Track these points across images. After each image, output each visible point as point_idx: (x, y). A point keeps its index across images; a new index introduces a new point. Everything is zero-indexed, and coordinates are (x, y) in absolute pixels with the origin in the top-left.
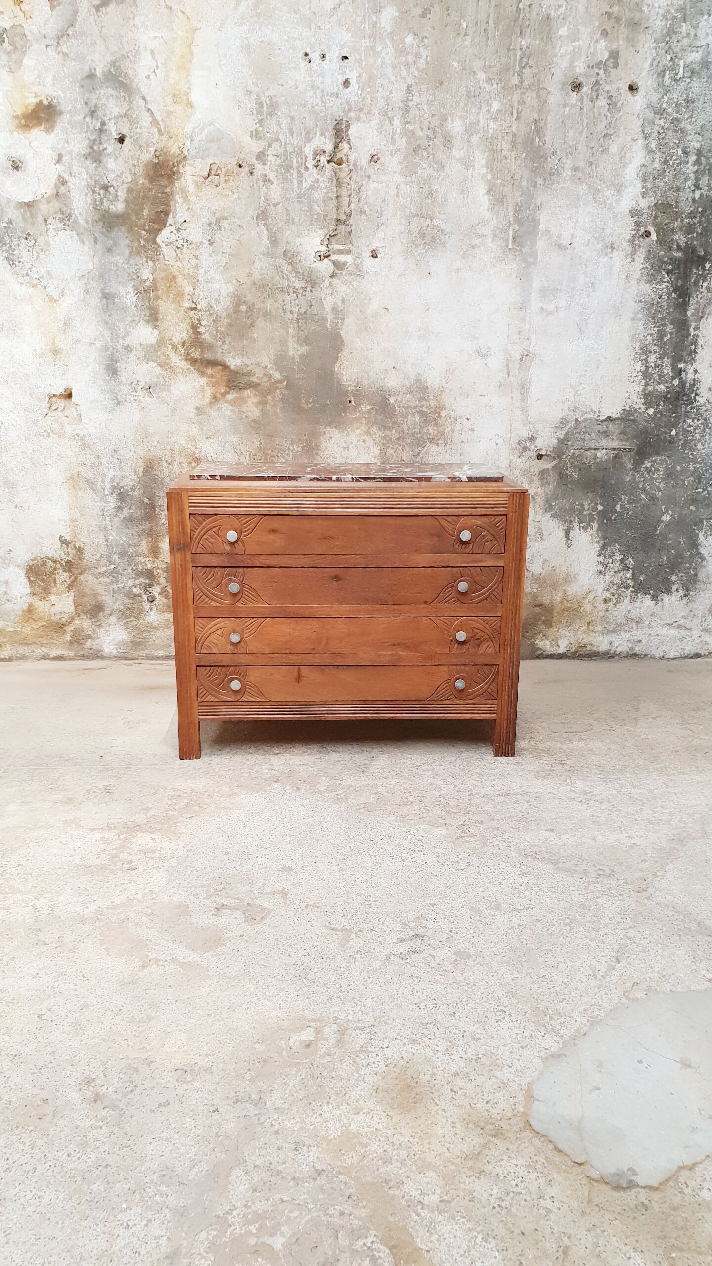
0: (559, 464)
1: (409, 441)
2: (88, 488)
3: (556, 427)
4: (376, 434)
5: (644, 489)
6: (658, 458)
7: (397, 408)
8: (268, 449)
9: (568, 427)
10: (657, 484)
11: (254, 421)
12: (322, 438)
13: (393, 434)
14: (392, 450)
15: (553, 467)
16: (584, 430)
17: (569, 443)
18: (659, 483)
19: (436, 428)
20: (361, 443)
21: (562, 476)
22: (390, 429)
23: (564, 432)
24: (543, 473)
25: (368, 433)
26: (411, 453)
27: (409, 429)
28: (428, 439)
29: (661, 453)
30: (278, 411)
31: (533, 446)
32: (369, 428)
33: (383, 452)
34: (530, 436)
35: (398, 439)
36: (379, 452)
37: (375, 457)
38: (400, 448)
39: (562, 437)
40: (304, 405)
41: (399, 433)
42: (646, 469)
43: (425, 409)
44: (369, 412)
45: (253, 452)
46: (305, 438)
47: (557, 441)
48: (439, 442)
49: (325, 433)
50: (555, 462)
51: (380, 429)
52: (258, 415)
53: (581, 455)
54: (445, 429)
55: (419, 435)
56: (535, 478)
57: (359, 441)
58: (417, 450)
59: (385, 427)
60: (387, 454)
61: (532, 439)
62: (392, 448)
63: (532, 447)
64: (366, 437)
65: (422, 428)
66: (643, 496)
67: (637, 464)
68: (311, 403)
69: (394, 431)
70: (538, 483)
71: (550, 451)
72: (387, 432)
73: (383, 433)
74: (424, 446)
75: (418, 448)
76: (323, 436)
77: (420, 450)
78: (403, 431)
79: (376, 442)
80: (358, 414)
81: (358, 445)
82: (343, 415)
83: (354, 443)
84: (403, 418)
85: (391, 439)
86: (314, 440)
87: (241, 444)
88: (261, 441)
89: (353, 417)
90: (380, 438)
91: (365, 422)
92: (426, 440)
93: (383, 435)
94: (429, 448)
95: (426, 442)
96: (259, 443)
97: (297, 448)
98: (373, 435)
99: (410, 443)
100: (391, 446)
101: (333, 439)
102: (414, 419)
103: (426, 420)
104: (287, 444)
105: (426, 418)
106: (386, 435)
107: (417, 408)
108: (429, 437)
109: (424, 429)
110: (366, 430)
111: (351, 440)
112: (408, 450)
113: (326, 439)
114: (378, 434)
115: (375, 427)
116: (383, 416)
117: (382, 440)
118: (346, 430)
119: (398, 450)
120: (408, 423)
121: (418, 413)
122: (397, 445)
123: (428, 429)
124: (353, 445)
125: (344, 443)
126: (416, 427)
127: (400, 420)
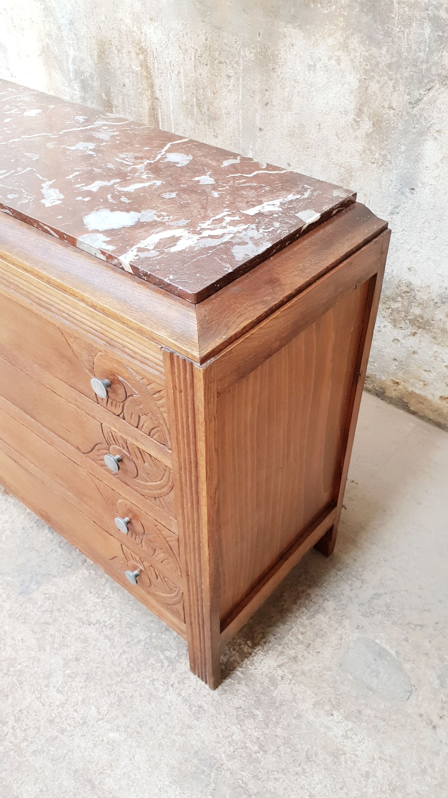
1: (406, 74)
2: (57, 67)
4: (355, 50)
7: (396, 5)
8: (215, 50)
13: (383, 55)
14: (378, 86)
20: (333, 62)
22: (379, 45)
25: (344, 46)
26: (407, 97)
27: (409, 50)
28: (439, 75)
32: (347, 37)
33: (364, 87)
35: (389, 66)
37: (352, 92)
38: (391, 83)
41: (393, 56)
44: (349, 6)
46: (259, 39)
49: (285, 35)
51: (363, 42)
55: (424, 66)
57: (330, 58)
58: (416, 94)
59: (371, 39)
60: (369, 91)
62: (378, 82)
64: (341, 52)
65: (431, 52)
69: (385, 49)
72: (374, 50)
73: (367, 51)
74: (428, 87)
75: (418, 90)
76: (282, 39)
77: (420, 94)
78: (399, 53)
79: (354, 64)
80: (334, 7)
81: (329, 66)
82: (312, 5)
83: (322, 61)
84: (404, 26)
85: (378, 63)
86: (270, 44)
87: (185, 35)
88: (207, 35)
89: (326, 11)
90: (362, 60)
91: (342, 24)
92: (434, 78)
93: (367, 54)
94: (436, 94)
95: (433, 81)
96: (205, 38)
97: (249, 55)
98: (352, 51)
99: (406, 78)
100: (377, 77)
101: (295, 47)
102: (421, 31)
103: (442, 36)
104: (237, 45)
105: (443, 32)
106: (371, 55)
107: (431, 8)
108: (440, 71)
109: (435, 54)
110: (342, 39)
111: (319, 55)
112: (401, 89)
113: (285, 45)
114: (360, 51)
115: (355, 36)
116: (370, 17)
117: (364, 63)
118: (314, 36)
119: (386, 86)
120: (410, 37)
121: (430, 20)
122: (386, 78)
123: (442, 56)
124: (321, 63)
125: (309, 57)
126: (422, 47)
127: (398, 29)
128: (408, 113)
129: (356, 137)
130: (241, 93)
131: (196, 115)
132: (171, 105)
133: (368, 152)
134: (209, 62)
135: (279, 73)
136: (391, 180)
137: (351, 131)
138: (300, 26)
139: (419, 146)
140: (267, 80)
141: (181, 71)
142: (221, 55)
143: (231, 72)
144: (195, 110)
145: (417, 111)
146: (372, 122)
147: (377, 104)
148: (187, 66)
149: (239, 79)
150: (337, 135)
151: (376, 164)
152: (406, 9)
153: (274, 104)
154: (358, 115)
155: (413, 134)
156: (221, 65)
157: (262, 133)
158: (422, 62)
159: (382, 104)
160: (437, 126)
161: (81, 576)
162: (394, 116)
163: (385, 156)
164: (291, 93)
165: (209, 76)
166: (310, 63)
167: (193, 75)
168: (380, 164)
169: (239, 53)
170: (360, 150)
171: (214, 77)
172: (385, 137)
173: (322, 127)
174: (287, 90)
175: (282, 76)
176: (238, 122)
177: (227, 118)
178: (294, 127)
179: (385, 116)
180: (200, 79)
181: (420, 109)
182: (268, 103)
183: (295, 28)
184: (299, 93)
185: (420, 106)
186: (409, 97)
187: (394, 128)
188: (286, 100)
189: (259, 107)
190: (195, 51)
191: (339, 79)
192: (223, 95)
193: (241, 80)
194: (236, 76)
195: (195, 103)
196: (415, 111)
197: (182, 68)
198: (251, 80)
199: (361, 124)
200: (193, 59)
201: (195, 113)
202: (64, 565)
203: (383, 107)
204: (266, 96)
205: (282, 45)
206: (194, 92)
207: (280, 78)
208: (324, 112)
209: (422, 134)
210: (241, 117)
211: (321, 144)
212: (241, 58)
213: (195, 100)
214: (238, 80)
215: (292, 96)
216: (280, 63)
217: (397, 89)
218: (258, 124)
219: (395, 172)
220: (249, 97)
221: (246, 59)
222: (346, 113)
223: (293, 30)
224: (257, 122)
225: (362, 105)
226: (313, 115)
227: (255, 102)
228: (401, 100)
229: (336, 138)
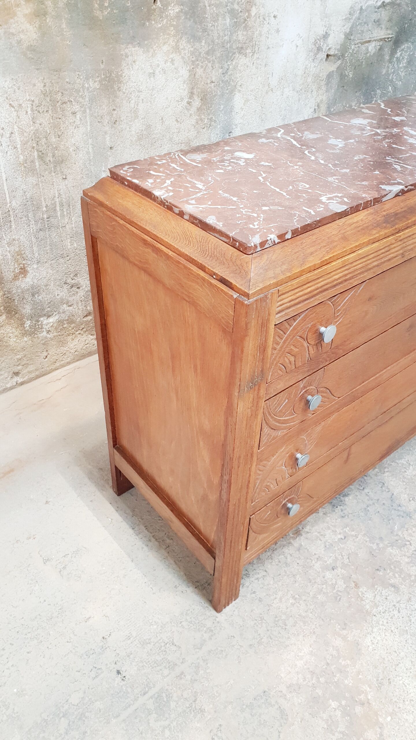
0: (342, 63)
1: (219, 55)
3: (346, 19)
4: (184, 49)
5: (392, 81)
6: (406, 45)
7: (208, 8)
8: (57, 93)
9: (354, 18)
10: (400, 73)
11: (31, 48)
12: (124, 64)
13: (203, 46)
14: (202, 70)
15: (337, 68)
16: (365, 20)
17: (352, 38)
18: (402, 72)
19: (245, 33)
20: (169, 64)
21: (342, 76)
22: (199, 40)
23: (350, 25)
24: (330, 76)
25: (176, 49)
26: (221, 70)
27: (219, 37)
28: (237, 48)
29: (409, 40)
30: (64, 26)
31: (325, 45)
32: (178, 41)
34: (324, 33)
35: (207, 53)
36: (188, 74)
37: (184, 83)
38: (210, 65)
39: (348, 31)
40: (98, 13)
41: (209, 45)
42: (397, 58)
43: (236, 7)
44: (178, 17)
45: (37, 102)
46: (102, 66)
47: (344, 36)
48: (247, 51)
49: (127, 56)
50: (339, 62)
51: (189, 42)
52: (35, 36)
53: (358, 51)
54: (253, 34)
55: (228, 45)
56: (323, 83)
57: (166, 62)
58: (226, 66)
59: (195, 38)
60: (197, 76)
61: (326, 36)
62: (202, 67)
63: (325, 48)
64: (174, 55)
65: (231, 34)
66: (390, 88)
67: (393, 53)
68: (106, 8)
69: (204, 41)
70: (324, 88)
71: (338, 49)
72: (197, 45)
73: (192, 47)
74: (232, 58)
75: (227, 63)
76: (125, 60)
77: (228, 65)
78: (213, 41)
79: (184, 60)
80: (165, 21)
81: (166, 68)
82: (147, 23)
83: (160, 66)
84: (214, 21)
85: (200, 53)
86: (113, 68)
87: (17, 90)
88: (45, 81)
89: (160, 26)
90: (189, 55)
91: (172, 33)
92: (235, 51)
93: (192, 49)
94: (237, 61)
95: (234, 53)
96: (43, 85)
97: (94, 84)
98: (182, 51)
99: (219, 57)
100: (201, 64)
101: (137, 63)
102: (225, 22)
103: (237, 22)
104: (79, 80)
105: (237, 19)
106: (195, 49)
107: (229, 4)
108: (238, 45)
109: (234, 35)
110: (174, 44)
111: (158, 62)
112: (217, 66)
113: (128, 64)
114: (187, 49)
115: (183, 38)
116: (192, 21)
117: (191, 57)
118: (152, 48)
119: (207, 68)
120: (218, 28)
121: (229, 13)
122: (206, 62)
123: (238, 35)
124: (159, 68)
125: (149, 67)
126: (226, 33)
127: (211, 25)
128: (222, 81)
129: (191, 115)
130: (88, 123)
131: (38, 170)
132: (3, 174)
133: (200, 122)
134: (50, 108)
135: (124, 90)
136: (217, 134)
137: (186, 112)
138: (139, 44)
139: (231, 101)
140: (113, 101)
141: (15, 130)
142: (64, 96)
143: (76, 107)
144: (37, 164)
145: (227, 77)
146: (200, 99)
147: (203, 83)
148: (22, 123)
149: (86, 111)
150: (177, 120)
151: (206, 128)
152: (215, 9)
153: (122, 119)
154: (190, 98)
155: (228, 94)
156: (64, 105)
157: (113, 151)
158: (227, 43)
159: (206, 82)
160: (239, 82)
161: (390, 478)
162: (215, 87)
163: (211, 120)
164: (136, 103)
165: (52, 121)
166: (151, 71)
167: (32, 128)
168: (208, 126)
169: (83, 87)
170: (194, 123)
171: (58, 120)
172: (210, 105)
173: (164, 120)
174: (133, 102)
175: (127, 92)
176: (88, 153)
177: (76, 154)
178: (142, 130)
179: (208, 90)
180: (41, 129)
181: (229, 75)
182: (116, 121)
183: (134, 47)
184: (143, 100)
185: (229, 74)
186: (222, 70)
187: (215, 95)
188: (133, 111)
189: (108, 128)
190: (31, 103)
191: (174, 76)
192: (69, 133)
193: (88, 111)
194: (82, 109)
195: (36, 157)
196: (226, 78)
197: (15, 127)
198: (98, 107)
199: (193, 103)
200: (29, 112)
201: (37, 167)
202: (382, 487)
203: (207, 84)
204: (114, 116)
205: (125, 65)
206: (35, 145)
207: (126, 94)
208: (165, 107)
209: (232, 92)
210: (90, 146)
211: (165, 134)
212: (86, 90)
213: (36, 153)
214: (84, 112)
215: (137, 105)
216: (124, 81)
217: (214, 67)
218: (108, 144)
219: (219, 126)
220: (98, 123)
221: (90, 89)
222: (182, 99)
223: (134, 49)
224: (108, 143)
225: (193, 88)
226: (156, 113)
227: (104, 126)
228: (217, 74)
229: (176, 123)
